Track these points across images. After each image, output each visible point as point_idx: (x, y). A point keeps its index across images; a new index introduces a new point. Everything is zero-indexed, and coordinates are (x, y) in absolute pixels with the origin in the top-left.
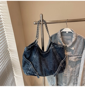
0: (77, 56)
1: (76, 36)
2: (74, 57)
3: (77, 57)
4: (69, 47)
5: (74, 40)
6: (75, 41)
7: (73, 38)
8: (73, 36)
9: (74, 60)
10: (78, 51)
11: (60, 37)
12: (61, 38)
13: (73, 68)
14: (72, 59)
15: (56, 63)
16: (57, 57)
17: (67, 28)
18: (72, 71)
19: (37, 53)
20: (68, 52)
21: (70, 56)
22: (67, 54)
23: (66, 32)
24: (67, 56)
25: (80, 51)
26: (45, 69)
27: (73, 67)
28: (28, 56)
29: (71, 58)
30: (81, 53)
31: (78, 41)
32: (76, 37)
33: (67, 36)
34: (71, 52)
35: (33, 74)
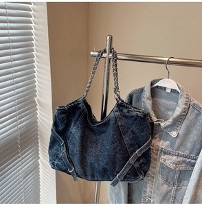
0: (184, 156)
1: (186, 104)
2: (175, 158)
3: (184, 162)
4: (165, 128)
5: (178, 111)
6: (180, 115)
7: (179, 106)
8: (179, 102)
9: (172, 166)
10: (189, 145)
11: (148, 99)
12: (151, 102)
13: (169, 186)
14: (169, 161)
15: (120, 154)
16: (127, 139)
17: (169, 78)
18: (166, 194)
19: (78, 123)
20: (162, 141)
21: (165, 153)
22: (158, 143)
23: (165, 88)
24: (158, 150)
25: (194, 145)
26: (91, 163)
27: (171, 183)
28: (61, 128)
29: (166, 157)
30: (195, 152)
31: (190, 116)
32: (184, 106)
33: (167, 98)
34: (168, 142)
35: (64, 168)
